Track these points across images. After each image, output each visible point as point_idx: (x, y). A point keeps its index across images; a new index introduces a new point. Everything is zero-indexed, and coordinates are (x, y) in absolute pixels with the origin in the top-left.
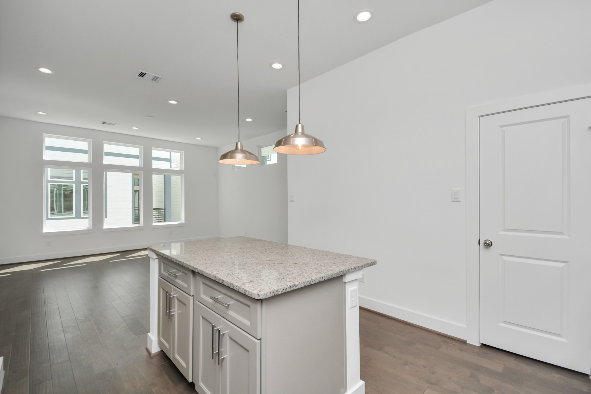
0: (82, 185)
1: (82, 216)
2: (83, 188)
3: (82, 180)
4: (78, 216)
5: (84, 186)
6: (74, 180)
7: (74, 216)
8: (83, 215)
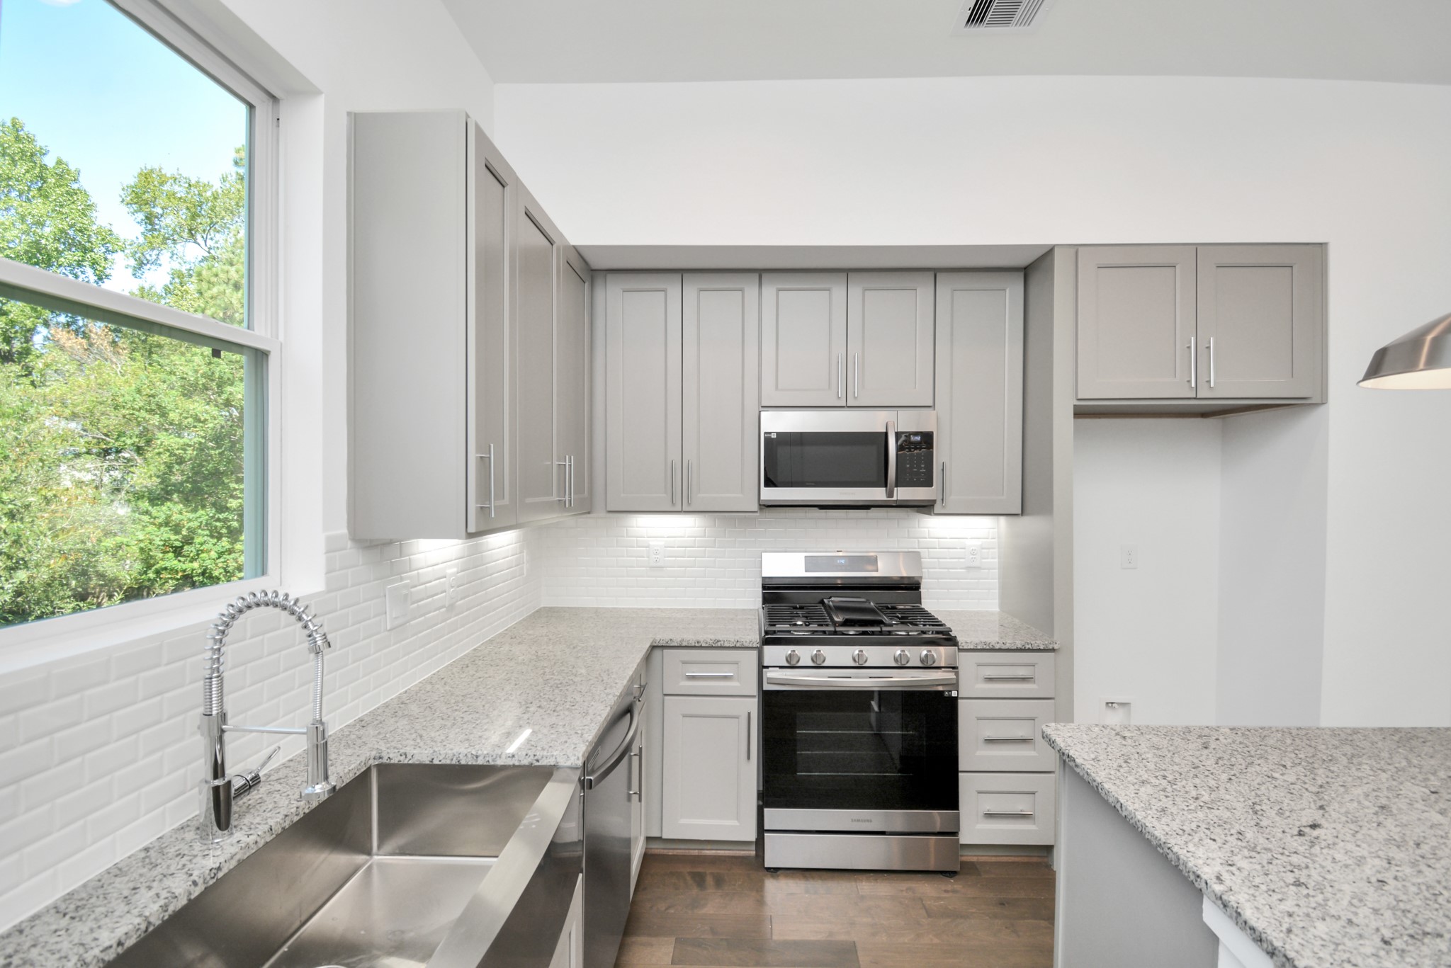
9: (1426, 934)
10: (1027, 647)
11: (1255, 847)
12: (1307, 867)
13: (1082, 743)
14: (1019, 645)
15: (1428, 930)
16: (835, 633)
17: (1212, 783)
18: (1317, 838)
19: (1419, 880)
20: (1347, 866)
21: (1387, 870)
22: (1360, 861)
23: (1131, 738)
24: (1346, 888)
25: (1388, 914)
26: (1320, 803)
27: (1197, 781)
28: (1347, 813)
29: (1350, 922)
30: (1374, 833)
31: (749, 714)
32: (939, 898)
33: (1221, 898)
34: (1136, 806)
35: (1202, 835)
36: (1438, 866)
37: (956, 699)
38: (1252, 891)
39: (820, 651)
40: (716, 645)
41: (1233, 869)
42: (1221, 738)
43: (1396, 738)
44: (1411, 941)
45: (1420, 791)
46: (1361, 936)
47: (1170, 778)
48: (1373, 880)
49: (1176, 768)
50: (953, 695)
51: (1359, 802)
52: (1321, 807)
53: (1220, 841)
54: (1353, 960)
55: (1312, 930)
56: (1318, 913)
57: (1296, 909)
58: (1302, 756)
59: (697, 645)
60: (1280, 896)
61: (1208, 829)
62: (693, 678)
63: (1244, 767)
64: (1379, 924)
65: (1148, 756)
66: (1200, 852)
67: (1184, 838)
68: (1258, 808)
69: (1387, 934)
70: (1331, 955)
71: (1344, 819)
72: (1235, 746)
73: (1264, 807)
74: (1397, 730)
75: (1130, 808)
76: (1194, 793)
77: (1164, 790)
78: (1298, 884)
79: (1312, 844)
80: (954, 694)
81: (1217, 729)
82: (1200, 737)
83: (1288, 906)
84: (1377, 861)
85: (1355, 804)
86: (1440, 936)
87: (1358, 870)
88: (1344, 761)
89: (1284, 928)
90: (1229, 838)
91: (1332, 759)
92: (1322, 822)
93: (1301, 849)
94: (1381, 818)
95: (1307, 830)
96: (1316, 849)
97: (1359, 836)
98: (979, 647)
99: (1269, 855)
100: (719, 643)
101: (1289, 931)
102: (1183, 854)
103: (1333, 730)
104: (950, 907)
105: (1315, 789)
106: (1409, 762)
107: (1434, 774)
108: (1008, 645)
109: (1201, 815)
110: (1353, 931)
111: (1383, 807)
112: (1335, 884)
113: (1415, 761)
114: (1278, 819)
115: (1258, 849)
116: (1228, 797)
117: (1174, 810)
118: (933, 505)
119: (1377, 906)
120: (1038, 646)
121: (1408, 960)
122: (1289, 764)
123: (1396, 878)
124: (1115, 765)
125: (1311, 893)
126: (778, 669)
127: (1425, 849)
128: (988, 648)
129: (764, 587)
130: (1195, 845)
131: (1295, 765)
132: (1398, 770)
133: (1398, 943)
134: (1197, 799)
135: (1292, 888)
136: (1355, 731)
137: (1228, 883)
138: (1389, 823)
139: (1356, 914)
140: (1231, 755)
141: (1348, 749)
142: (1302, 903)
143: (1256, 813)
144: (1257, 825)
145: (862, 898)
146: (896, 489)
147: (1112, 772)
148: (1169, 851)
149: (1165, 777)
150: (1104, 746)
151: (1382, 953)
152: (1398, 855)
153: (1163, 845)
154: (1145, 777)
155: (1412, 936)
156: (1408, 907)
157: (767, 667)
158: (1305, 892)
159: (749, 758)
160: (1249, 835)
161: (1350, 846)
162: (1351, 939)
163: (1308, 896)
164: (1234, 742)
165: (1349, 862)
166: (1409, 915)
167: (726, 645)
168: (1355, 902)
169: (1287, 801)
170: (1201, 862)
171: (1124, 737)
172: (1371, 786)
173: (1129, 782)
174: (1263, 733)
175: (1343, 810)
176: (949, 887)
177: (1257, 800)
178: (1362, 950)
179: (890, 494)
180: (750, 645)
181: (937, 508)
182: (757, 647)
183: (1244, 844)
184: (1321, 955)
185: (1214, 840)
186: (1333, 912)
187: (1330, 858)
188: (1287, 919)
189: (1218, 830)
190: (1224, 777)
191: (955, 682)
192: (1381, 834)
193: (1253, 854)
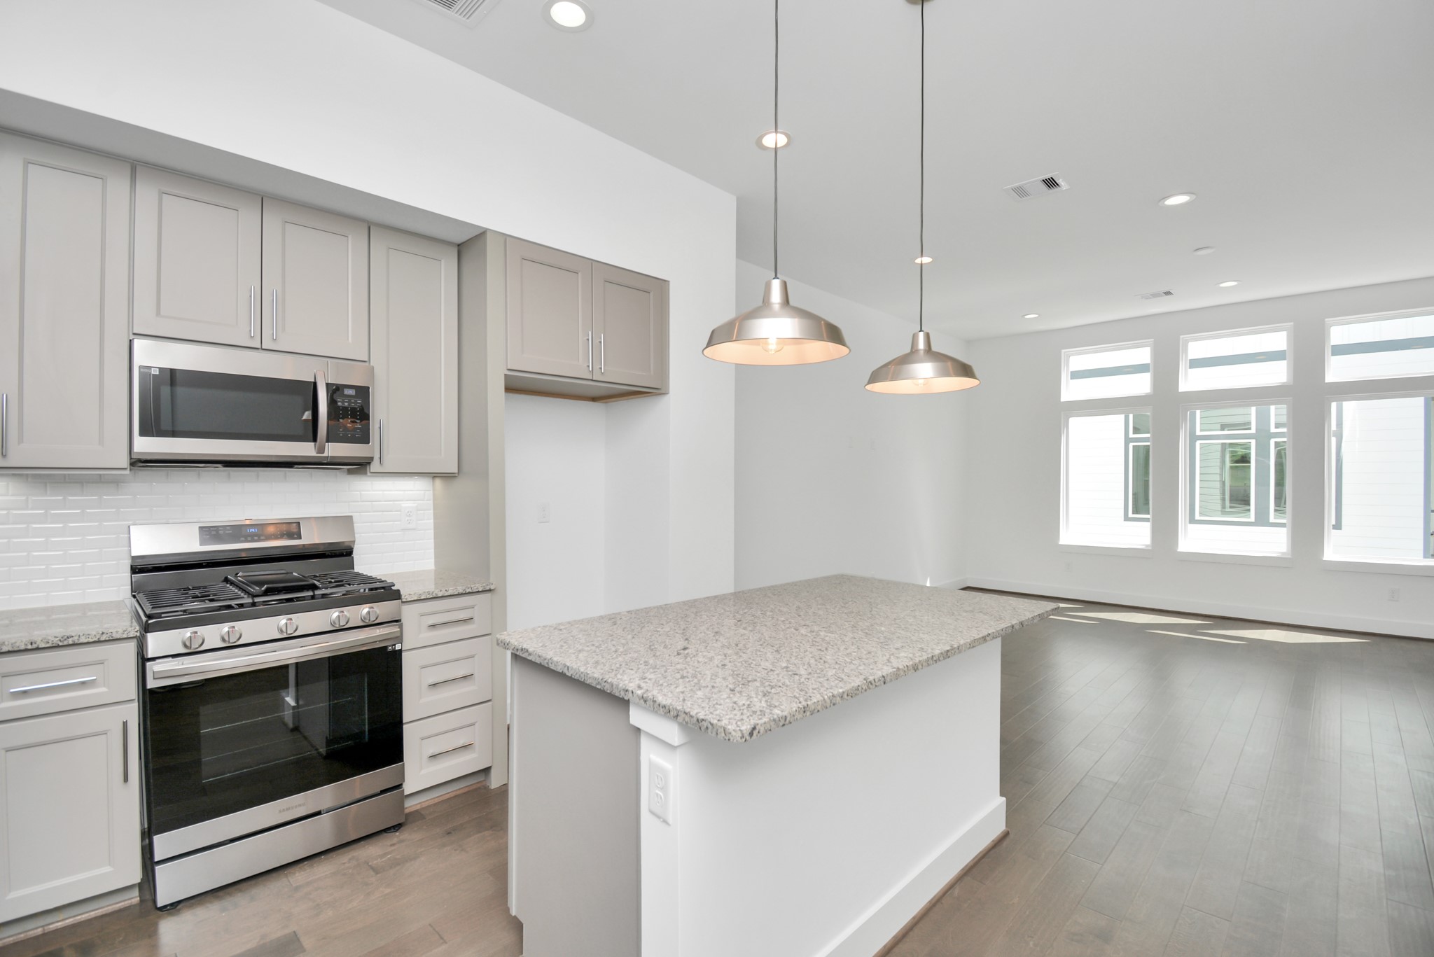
0: (1272, 442)
1: (1272, 520)
2: (1275, 448)
3: (1273, 430)
4: (1262, 520)
5: (1277, 444)
6: (1253, 431)
7: (1252, 519)
8: (1275, 518)
9: (749, 682)
10: (468, 591)
11: (656, 666)
12: (686, 669)
13: (531, 639)
14: (460, 590)
15: (749, 679)
16: (254, 604)
17: (623, 641)
18: (688, 654)
19: (741, 660)
20: (705, 663)
21: (725, 659)
22: (711, 659)
23: (565, 629)
24: (708, 672)
25: (730, 678)
26: (685, 638)
27: (614, 642)
28: (700, 639)
29: (713, 687)
30: (716, 645)
31: (125, 724)
32: (385, 854)
33: (643, 697)
34: (579, 665)
35: (624, 669)
36: (748, 652)
37: (400, 651)
38: (659, 688)
39: (234, 627)
40: (65, 643)
41: (647, 680)
42: (623, 617)
43: (716, 600)
44: (743, 686)
45: (732, 622)
46: (720, 692)
47: (597, 644)
48: (720, 665)
49: (599, 639)
50: (397, 649)
51: (705, 633)
52: (686, 639)
53: (635, 670)
54: (719, 703)
55: (695, 696)
56: (697, 687)
57: (685, 689)
58: (670, 617)
59: (30, 647)
60: (675, 686)
61: (627, 665)
62: (25, 693)
63: (640, 629)
64: (727, 683)
65: (579, 636)
66: (625, 677)
67: (613, 673)
68: (653, 647)
69: (731, 686)
70: (708, 704)
71: (699, 642)
72: (632, 620)
73: (656, 646)
74: (716, 597)
75: (575, 667)
76: (614, 649)
77: (595, 652)
78: (683, 677)
79: (686, 657)
80: (398, 647)
81: (619, 613)
82: (610, 619)
83: (680, 689)
84: (719, 657)
85: (703, 634)
86: (756, 680)
87: (711, 663)
88: (693, 615)
89: (681, 699)
90: (640, 666)
91: (687, 616)
92: (689, 646)
93: (681, 661)
94: (717, 637)
95: (682, 651)
96: (689, 659)
97: (708, 648)
98: (422, 598)
99: (665, 668)
100: (70, 639)
101: (684, 700)
102: (615, 681)
103: (684, 602)
104: (398, 857)
105: (682, 632)
106: (725, 610)
107: (738, 613)
108: (450, 591)
109: (620, 659)
110: (716, 690)
111: (717, 633)
112: (702, 672)
113: (727, 609)
114: (665, 650)
115: (658, 667)
116: (634, 646)
117: (604, 660)
118: (369, 463)
119: (724, 676)
120: (477, 588)
121: (744, 695)
122: (664, 623)
123: (730, 662)
124: (558, 646)
125: (691, 679)
126: (170, 659)
127: (740, 646)
128: (431, 597)
129: (135, 570)
130: (621, 675)
131: (668, 623)
132: (720, 614)
133: (738, 689)
134: (616, 651)
135: (681, 680)
136: (695, 601)
137: (645, 688)
138: (721, 639)
139: (715, 682)
140: (631, 625)
141: (694, 610)
142: (687, 685)
143: (652, 650)
144: (654, 656)
145: (297, 889)
146: (327, 444)
147: (558, 650)
148: (605, 684)
149: (593, 645)
150: (548, 637)
151: (731, 695)
152: (729, 652)
153: (601, 682)
154: (580, 648)
155: (743, 684)
156: (739, 672)
157: (153, 659)
158: (687, 680)
159: (126, 779)
160: (651, 662)
161: (704, 654)
162: (715, 694)
163: (689, 681)
164: (631, 618)
165: (706, 661)
166: (740, 676)
167: (83, 640)
168: (713, 677)
169: (667, 641)
170: (627, 682)
171: (561, 630)
172: (709, 624)
173: (571, 653)
174: (647, 611)
175: (698, 638)
176: (395, 840)
177: (651, 644)
178: (722, 697)
179: (321, 450)
180: (125, 636)
181: (375, 466)
182: (135, 637)
183: (649, 667)
184: (703, 705)
185: (632, 669)
186: (704, 685)
187: (696, 662)
188: (681, 695)
189: (633, 664)
190: (630, 637)
191: (399, 635)
192: (719, 644)
193: (656, 670)
